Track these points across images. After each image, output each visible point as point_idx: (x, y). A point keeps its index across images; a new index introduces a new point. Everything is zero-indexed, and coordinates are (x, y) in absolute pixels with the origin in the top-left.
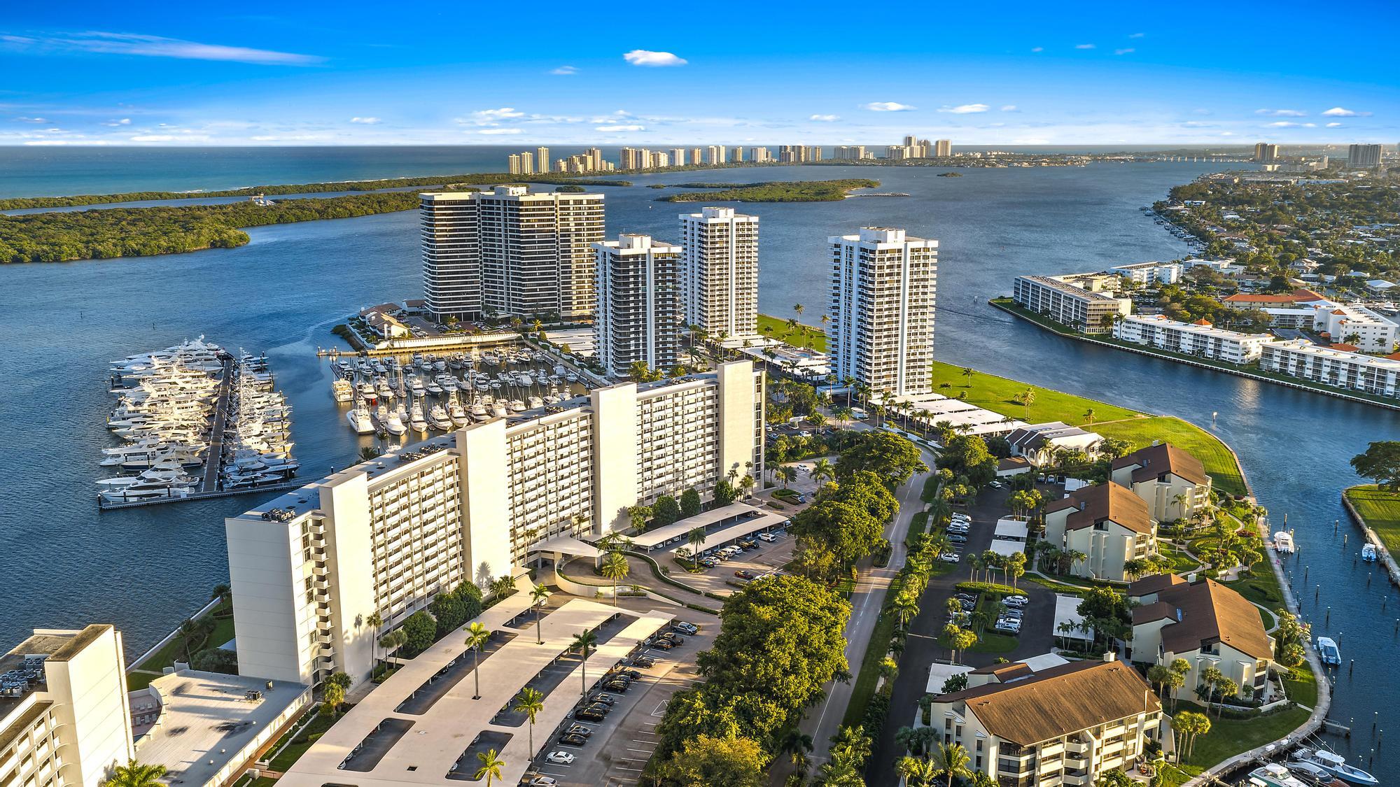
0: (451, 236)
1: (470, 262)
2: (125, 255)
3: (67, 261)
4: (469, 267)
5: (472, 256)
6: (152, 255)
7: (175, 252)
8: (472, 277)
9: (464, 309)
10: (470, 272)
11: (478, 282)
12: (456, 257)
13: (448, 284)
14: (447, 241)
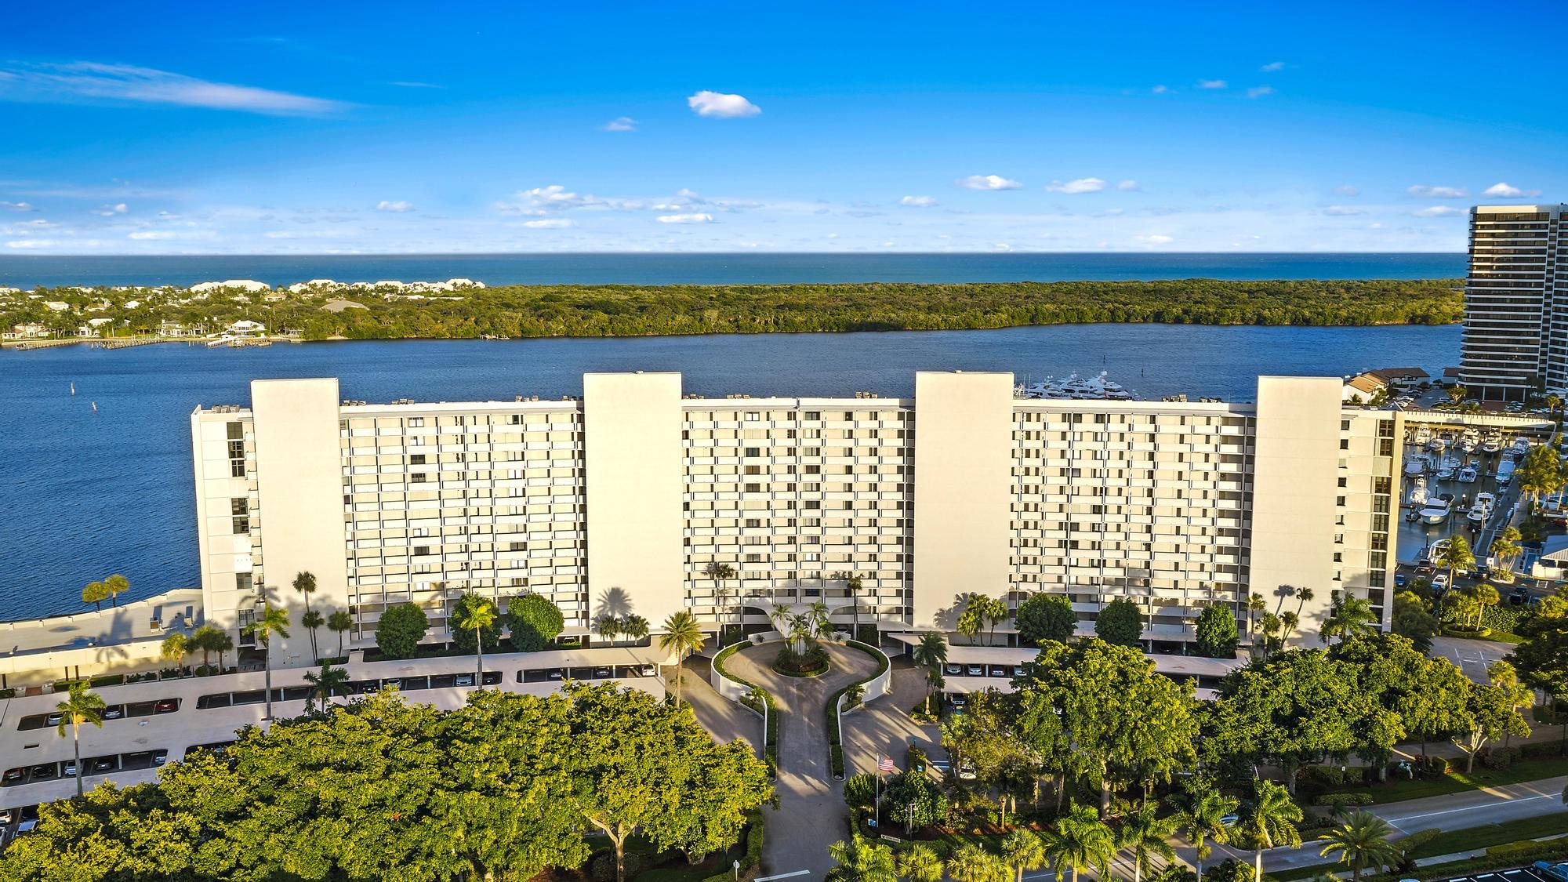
0: (1499, 268)
1: (1528, 309)
2: (1294, 323)
3: (1227, 325)
4: (1526, 317)
5: (1533, 301)
6: (1324, 325)
7: (1353, 324)
8: (1528, 334)
9: (1506, 381)
10: (1526, 326)
11: (1535, 342)
12: (1504, 301)
13: (1486, 341)
14: (1492, 276)
